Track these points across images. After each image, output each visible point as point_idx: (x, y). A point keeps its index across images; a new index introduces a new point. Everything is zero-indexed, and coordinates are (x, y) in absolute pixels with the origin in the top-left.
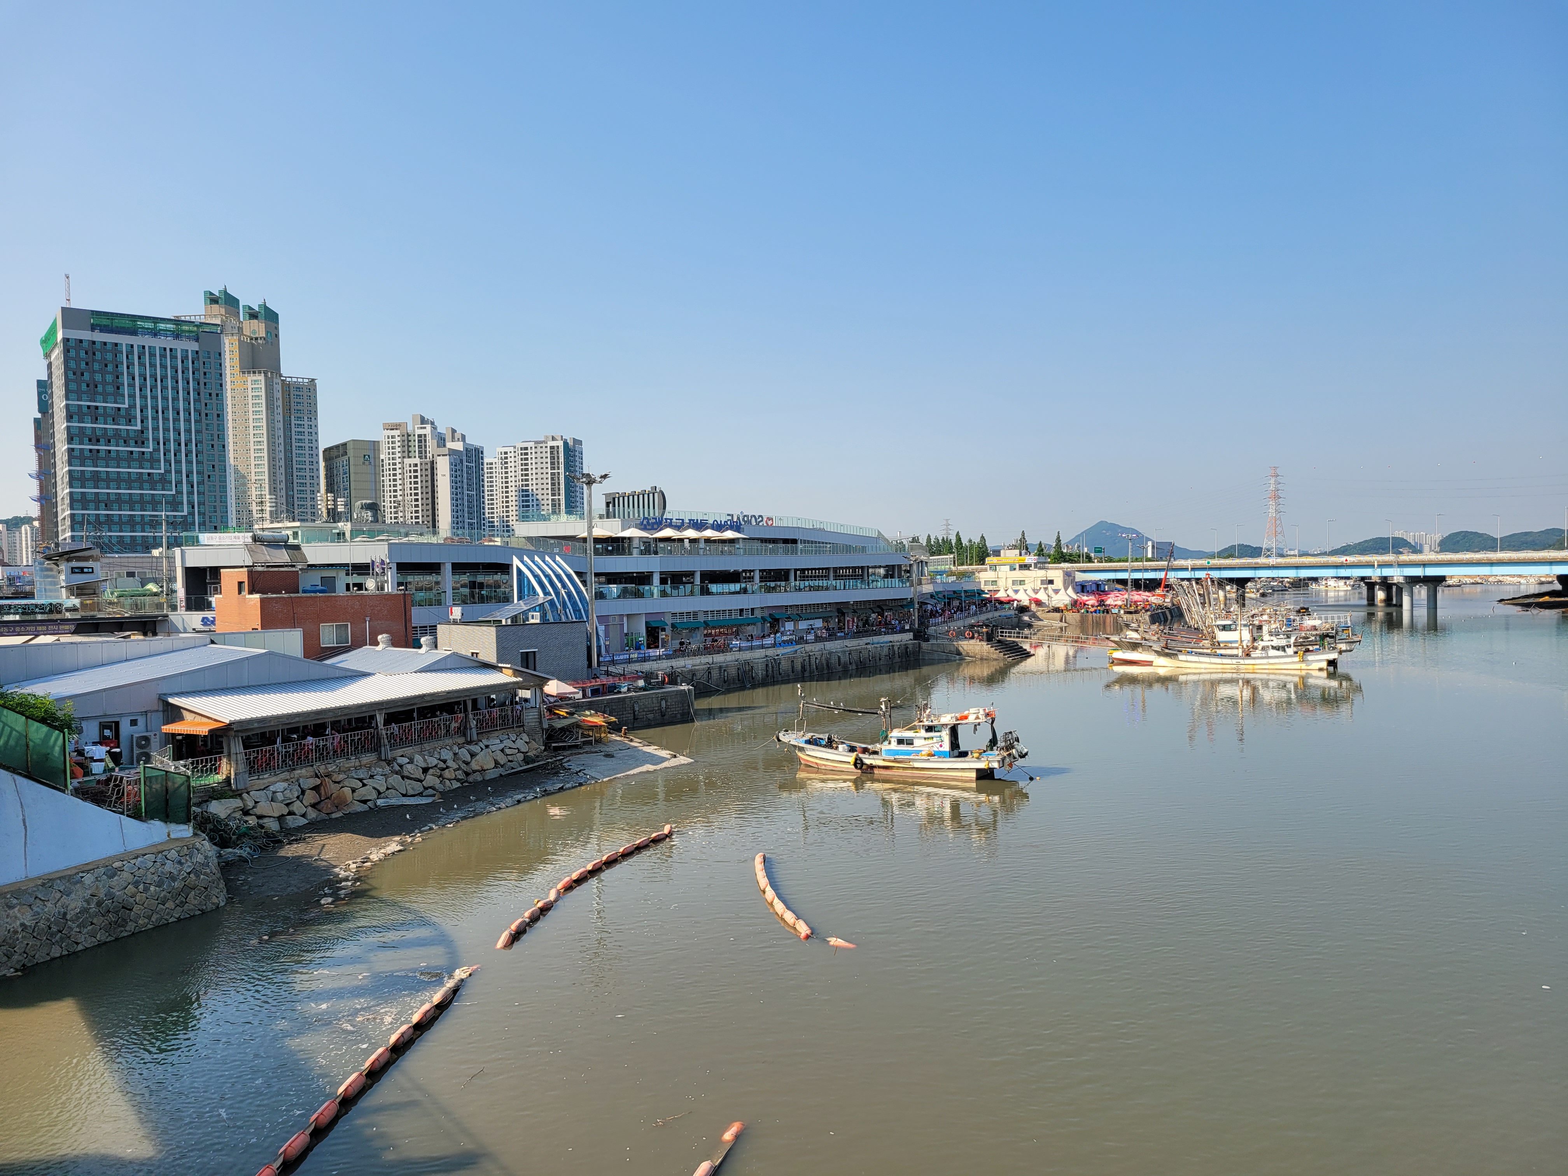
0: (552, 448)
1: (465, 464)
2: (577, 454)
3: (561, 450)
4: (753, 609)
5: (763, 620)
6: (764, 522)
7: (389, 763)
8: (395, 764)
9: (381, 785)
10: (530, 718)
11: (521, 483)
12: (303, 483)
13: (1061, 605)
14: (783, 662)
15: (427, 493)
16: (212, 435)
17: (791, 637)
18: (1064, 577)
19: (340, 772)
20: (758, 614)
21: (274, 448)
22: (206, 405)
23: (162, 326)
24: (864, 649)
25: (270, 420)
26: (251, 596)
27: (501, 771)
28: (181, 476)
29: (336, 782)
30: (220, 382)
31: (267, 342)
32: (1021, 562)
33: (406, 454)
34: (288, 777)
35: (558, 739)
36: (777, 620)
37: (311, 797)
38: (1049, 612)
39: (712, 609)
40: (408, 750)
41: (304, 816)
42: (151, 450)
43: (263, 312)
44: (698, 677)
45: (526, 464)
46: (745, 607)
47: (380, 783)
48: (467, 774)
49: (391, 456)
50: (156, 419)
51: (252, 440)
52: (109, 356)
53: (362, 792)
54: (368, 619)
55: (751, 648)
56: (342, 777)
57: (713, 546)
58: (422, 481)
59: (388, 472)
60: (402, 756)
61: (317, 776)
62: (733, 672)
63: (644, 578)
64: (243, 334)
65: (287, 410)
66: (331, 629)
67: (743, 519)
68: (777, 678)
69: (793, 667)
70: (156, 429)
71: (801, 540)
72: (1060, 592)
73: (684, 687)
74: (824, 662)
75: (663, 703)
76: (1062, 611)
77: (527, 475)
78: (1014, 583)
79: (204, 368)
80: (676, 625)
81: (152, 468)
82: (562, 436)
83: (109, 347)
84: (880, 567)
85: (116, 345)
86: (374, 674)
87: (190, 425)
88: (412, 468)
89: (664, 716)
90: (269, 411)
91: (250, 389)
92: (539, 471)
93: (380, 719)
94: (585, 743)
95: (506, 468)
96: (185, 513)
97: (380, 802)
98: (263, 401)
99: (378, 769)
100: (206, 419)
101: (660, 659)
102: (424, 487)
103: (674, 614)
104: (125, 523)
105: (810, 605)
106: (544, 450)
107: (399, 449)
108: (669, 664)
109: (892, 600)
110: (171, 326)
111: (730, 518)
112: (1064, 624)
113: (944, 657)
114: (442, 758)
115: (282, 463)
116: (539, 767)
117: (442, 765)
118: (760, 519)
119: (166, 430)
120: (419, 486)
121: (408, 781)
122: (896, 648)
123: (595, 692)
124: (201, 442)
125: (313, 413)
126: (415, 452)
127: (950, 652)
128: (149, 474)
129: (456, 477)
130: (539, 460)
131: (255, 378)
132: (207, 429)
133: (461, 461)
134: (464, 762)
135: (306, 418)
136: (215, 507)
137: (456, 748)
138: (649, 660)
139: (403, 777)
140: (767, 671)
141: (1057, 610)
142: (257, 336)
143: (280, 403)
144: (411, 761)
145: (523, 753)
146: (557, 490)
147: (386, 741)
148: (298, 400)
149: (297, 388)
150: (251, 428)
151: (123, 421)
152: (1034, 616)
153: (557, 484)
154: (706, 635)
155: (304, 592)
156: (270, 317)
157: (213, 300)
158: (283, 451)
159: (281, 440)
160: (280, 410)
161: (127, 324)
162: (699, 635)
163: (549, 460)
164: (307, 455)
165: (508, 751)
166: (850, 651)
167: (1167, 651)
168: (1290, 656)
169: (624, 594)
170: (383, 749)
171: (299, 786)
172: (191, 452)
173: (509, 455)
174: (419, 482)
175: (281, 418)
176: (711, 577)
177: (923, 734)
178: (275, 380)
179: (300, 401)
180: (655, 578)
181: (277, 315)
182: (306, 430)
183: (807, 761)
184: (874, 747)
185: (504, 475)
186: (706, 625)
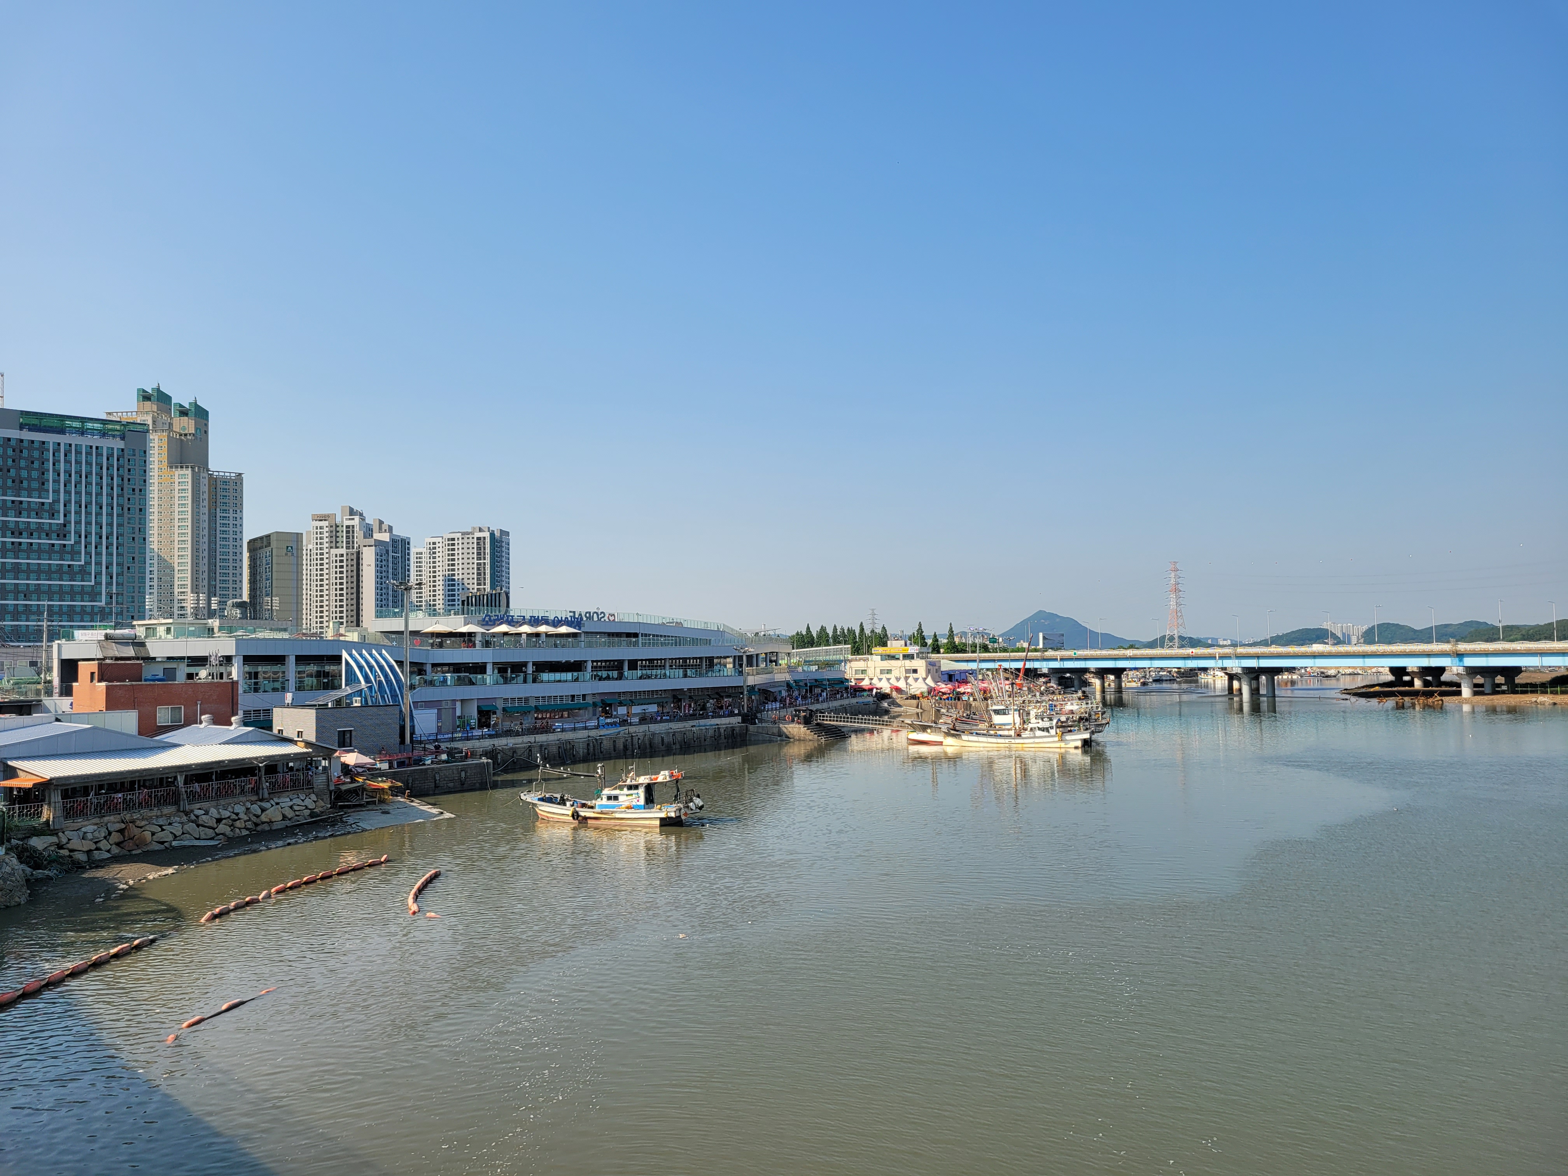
0: (479, 539)
1: (391, 554)
2: (504, 544)
3: (488, 541)
4: (584, 696)
5: (595, 705)
6: (606, 618)
7: (187, 814)
8: (192, 815)
9: (177, 831)
10: (319, 781)
11: (447, 573)
12: (225, 574)
13: (918, 693)
14: (605, 742)
15: (352, 582)
16: (133, 528)
17: (615, 720)
18: (926, 666)
19: (143, 819)
20: (589, 700)
21: (198, 539)
22: (129, 499)
23: (90, 425)
24: (689, 730)
25: (195, 512)
26: (100, 684)
27: (288, 823)
28: (101, 568)
29: (138, 827)
30: (144, 478)
31: (196, 438)
32: (906, 653)
33: (333, 545)
34: (99, 822)
35: (345, 799)
36: (610, 705)
37: (115, 837)
38: (907, 699)
39: (543, 695)
40: (205, 805)
41: (108, 851)
42: (72, 542)
43: (193, 409)
44: (519, 754)
45: (453, 555)
46: (575, 694)
47: (177, 829)
48: (256, 825)
49: (319, 546)
50: (78, 513)
51: (177, 531)
52: (36, 454)
53: (160, 836)
54: (199, 702)
55: (574, 729)
56: (143, 823)
57: (552, 640)
58: (347, 571)
59: (315, 562)
60: (200, 809)
61: (123, 822)
62: (554, 750)
63: (480, 668)
64: (172, 431)
65: (213, 503)
66: (166, 711)
67: (586, 615)
68: (599, 755)
69: (614, 746)
70: (78, 522)
71: (642, 634)
72: (919, 681)
73: (484, 760)
74: (647, 742)
75: (463, 774)
76: (919, 698)
77: (453, 565)
78: (882, 672)
79: (129, 465)
80: (507, 709)
81: (72, 560)
82: (489, 528)
83: (36, 445)
84: (728, 657)
85: (43, 443)
86: (183, 745)
87: (112, 519)
88: (338, 559)
89: (463, 784)
90: (195, 505)
91: (177, 483)
92: (466, 561)
93: (181, 779)
94: (368, 803)
95: (434, 558)
96: (103, 603)
97: (174, 843)
98: (190, 494)
99: (176, 818)
100: (129, 514)
101: (482, 738)
102: (349, 577)
103: (506, 700)
105: (644, 692)
106: (471, 541)
107: (327, 540)
108: (492, 743)
109: (732, 687)
110: (98, 426)
111: (572, 614)
112: (919, 711)
113: (768, 739)
114: (235, 811)
115: (206, 554)
116: (321, 820)
117: (234, 817)
118: (602, 615)
119: (88, 523)
120: (344, 575)
121: (201, 828)
122: (722, 731)
123: (401, 764)
124: (122, 535)
125: (238, 506)
126: (342, 542)
127: (773, 734)
128: (69, 566)
129: (381, 567)
130: (466, 551)
131: (182, 472)
132: (128, 523)
133: (387, 551)
134: (255, 815)
135: (231, 511)
136: (133, 597)
137: (248, 805)
138: (472, 739)
139: (198, 826)
140: (588, 749)
141: (914, 697)
142: (186, 432)
143: (206, 496)
144: (207, 813)
145: (310, 809)
146: (482, 579)
147: (185, 796)
148: (225, 494)
149: (224, 482)
150: (176, 520)
151: (46, 515)
152: (894, 703)
153: (482, 574)
154: (536, 718)
155: (146, 680)
156: (200, 414)
157: (145, 397)
158: (207, 543)
159: (206, 532)
160: (206, 503)
161: (55, 423)
162: (530, 718)
163: (475, 551)
164: (231, 547)
165: (296, 808)
166: (675, 732)
167: (952, 732)
168: (1052, 736)
169: (460, 682)
170: (182, 803)
171: (107, 829)
172: (112, 545)
173: (437, 546)
174: (345, 572)
175: (206, 510)
176: (542, 667)
177: (626, 791)
178: (202, 475)
179: (227, 494)
180: (489, 668)
181: (207, 412)
182: (231, 522)
183: (536, 814)
184: (589, 803)
185: (432, 565)
186: (537, 709)
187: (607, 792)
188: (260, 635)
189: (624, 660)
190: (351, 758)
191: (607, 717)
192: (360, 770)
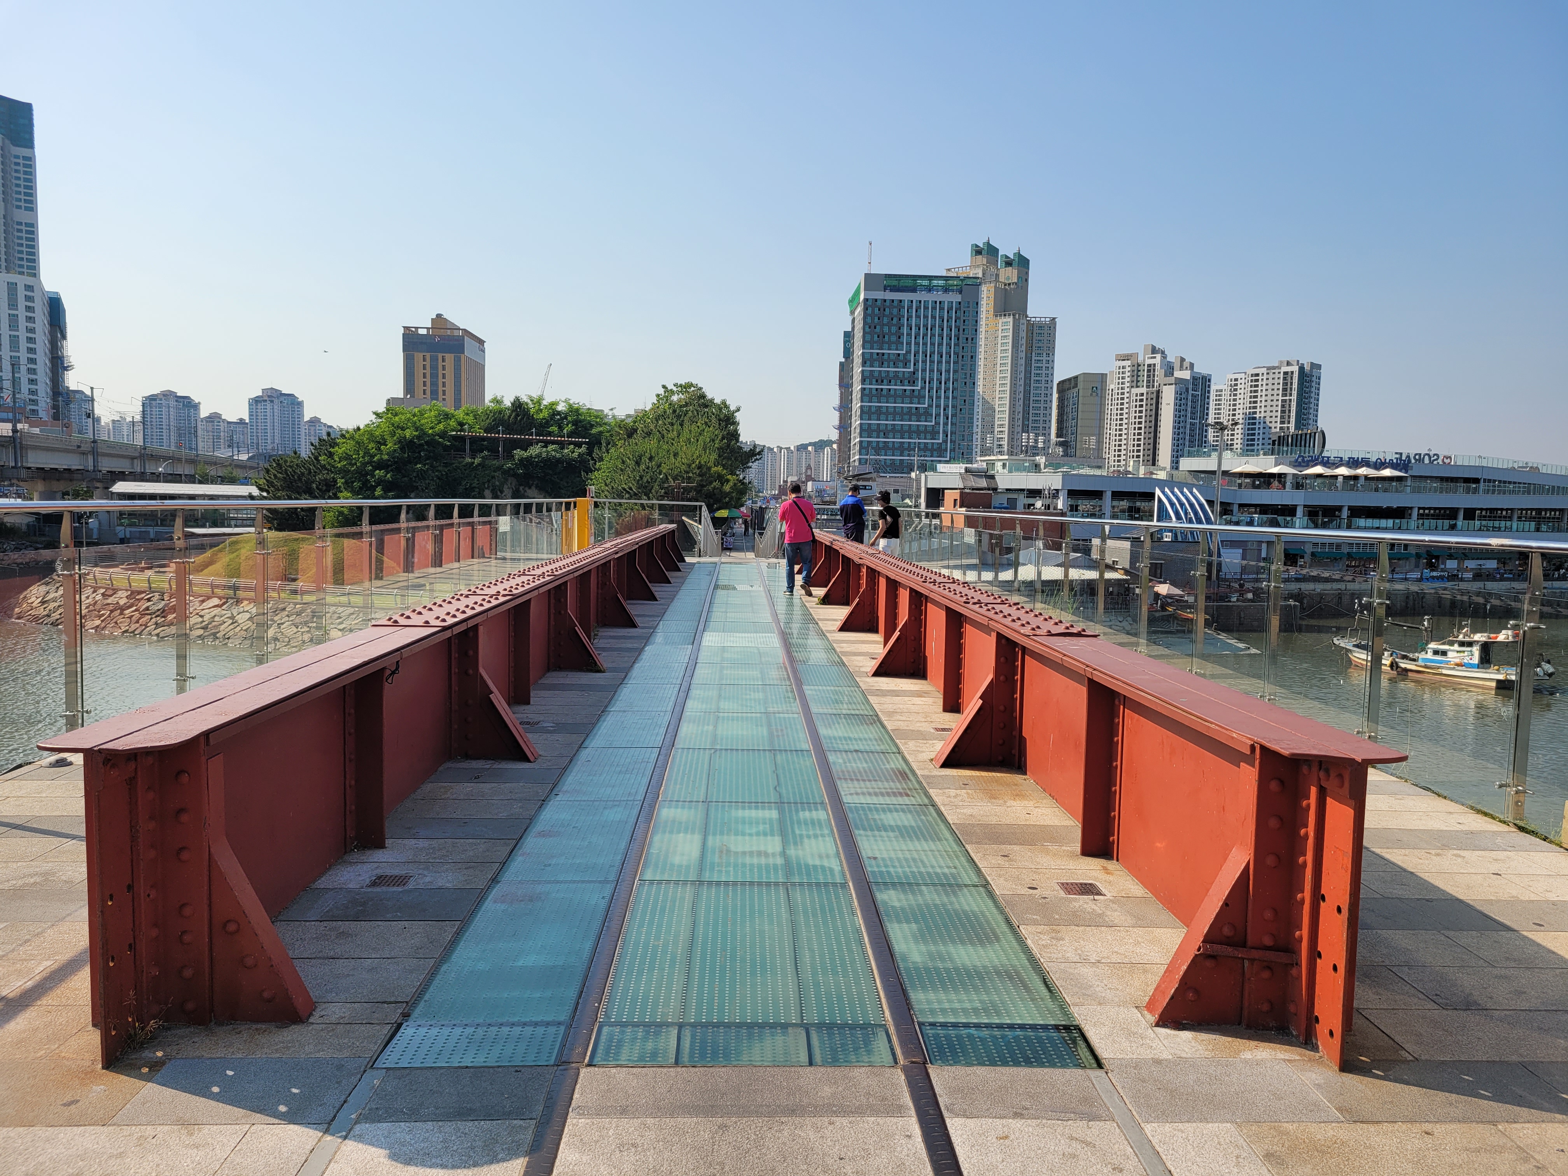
0: (1286, 373)
1: (1191, 392)
2: (1314, 378)
3: (1296, 376)
5: (1418, 556)
6: (1440, 461)
11: (1248, 411)
14: (1428, 597)
16: (966, 374)
17: (1443, 574)
20: (1413, 550)
21: (1015, 382)
22: (963, 348)
23: (935, 282)
26: (962, 509)
28: (940, 410)
30: (976, 329)
31: (1019, 286)
33: (1134, 384)
36: (1437, 558)
42: (919, 388)
43: (1017, 259)
44: (1327, 600)
45: (1256, 391)
49: (1120, 386)
50: (924, 362)
51: (998, 375)
52: (895, 311)
57: (1373, 484)
58: (1146, 410)
59: (1117, 401)
63: (1289, 511)
64: (999, 281)
65: (1030, 348)
68: (1423, 610)
70: (924, 370)
71: (1484, 480)
73: (1292, 602)
77: (1255, 402)
79: (964, 316)
80: (1316, 553)
81: (919, 403)
82: (1298, 361)
83: (895, 303)
85: (901, 301)
87: (950, 366)
88: (1139, 398)
90: (1014, 350)
91: (1000, 330)
92: (1269, 398)
95: (1235, 395)
96: (941, 441)
98: (1010, 340)
100: (963, 361)
102: (1148, 416)
103: (1315, 544)
104: (896, 449)
106: (1277, 376)
107: (1129, 379)
110: (941, 283)
115: (1022, 395)
118: (1436, 457)
119: (931, 371)
120: (1143, 414)
124: (957, 380)
125: (1051, 349)
126: (1143, 381)
128: (916, 408)
129: (1180, 406)
130: (1270, 387)
131: (1005, 320)
132: (962, 369)
133: (1187, 390)
135: (1045, 354)
136: (963, 436)
142: (1010, 281)
143: (1024, 341)
146: (1287, 417)
148: (1040, 338)
149: (1039, 327)
151: (901, 364)
153: (1287, 412)
154: (1349, 565)
155: (994, 508)
156: (1022, 263)
157: (978, 251)
158: (1023, 385)
159: (1023, 375)
160: (1024, 348)
161: (909, 283)
162: (1341, 564)
163: (1281, 387)
164: (1043, 388)
169: (1268, 523)
172: (949, 389)
173: (1239, 382)
174: (1144, 411)
175: (1024, 355)
176: (1357, 512)
177: (1456, 647)
178: (1021, 321)
179: (1042, 338)
180: (1300, 512)
181: (1028, 261)
182: (1044, 365)
183: (1350, 661)
184: (1411, 655)
185: (1232, 403)
186: (1350, 556)
187: (1433, 645)
188: (1082, 472)
189: (1458, 508)
190: (1163, 589)
191: (1432, 570)
192: (1170, 601)
